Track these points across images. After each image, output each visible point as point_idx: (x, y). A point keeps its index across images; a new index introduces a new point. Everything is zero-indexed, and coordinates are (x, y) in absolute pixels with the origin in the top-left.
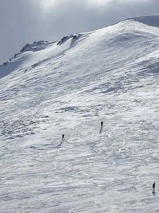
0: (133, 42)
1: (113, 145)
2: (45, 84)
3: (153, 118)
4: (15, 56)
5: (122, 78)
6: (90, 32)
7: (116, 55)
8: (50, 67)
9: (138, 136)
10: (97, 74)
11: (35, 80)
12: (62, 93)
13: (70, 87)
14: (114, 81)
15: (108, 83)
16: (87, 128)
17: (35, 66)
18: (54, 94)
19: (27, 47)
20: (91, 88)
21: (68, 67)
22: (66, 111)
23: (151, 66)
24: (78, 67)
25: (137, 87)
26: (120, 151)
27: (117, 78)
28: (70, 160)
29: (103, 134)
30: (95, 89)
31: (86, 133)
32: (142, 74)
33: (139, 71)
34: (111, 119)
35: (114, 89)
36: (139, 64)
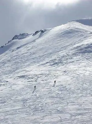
0: (74, 34)
1: (37, 101)
2: (21, 59)
3: (68, 83)
4: (9, 42)
5: (63, 57)
6: (51, 29)
7: (63, 43)
8: (26, 49)
9: (55, 95)
10: (51, 54)
11: (16, 57)
12: (29, 65)
13: (34, 61)
14: (59, 58)
15: (55, 60)
16: (27, 90)
17: (18, 48)
18: (24, 65)
19: (16, 37)
20: (45, 62)
21: (36, 49)
22: (20, 78)
23: (81, 49)
24: (41, 49)
25: (70, 62)
26: (40, 105)
27: (61, 56)
28: (6, 112)
29: (34, 93)
30: (47, 63)
31: (25, 93)
32: (75, 54)
33: (74, 52)
34: (43, 83)
35: (57, 63)
36: (75, 48)
